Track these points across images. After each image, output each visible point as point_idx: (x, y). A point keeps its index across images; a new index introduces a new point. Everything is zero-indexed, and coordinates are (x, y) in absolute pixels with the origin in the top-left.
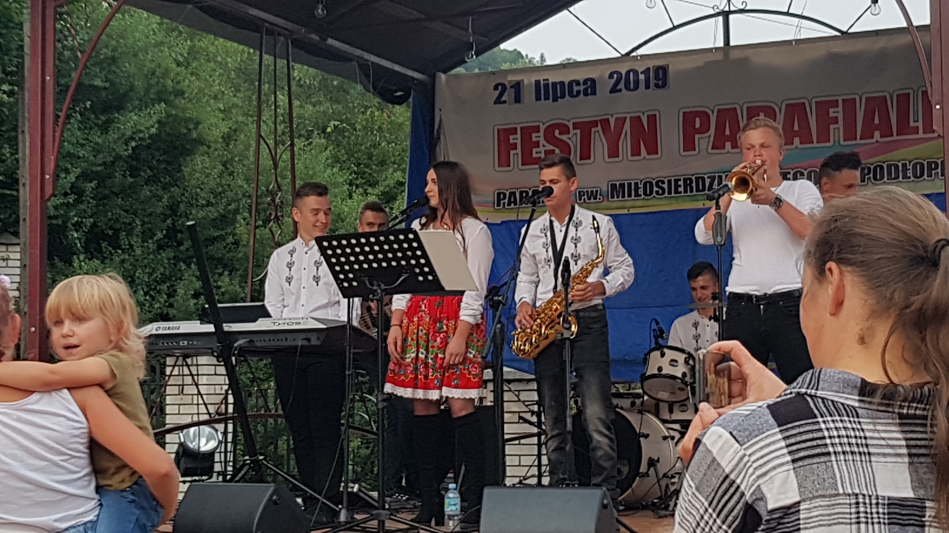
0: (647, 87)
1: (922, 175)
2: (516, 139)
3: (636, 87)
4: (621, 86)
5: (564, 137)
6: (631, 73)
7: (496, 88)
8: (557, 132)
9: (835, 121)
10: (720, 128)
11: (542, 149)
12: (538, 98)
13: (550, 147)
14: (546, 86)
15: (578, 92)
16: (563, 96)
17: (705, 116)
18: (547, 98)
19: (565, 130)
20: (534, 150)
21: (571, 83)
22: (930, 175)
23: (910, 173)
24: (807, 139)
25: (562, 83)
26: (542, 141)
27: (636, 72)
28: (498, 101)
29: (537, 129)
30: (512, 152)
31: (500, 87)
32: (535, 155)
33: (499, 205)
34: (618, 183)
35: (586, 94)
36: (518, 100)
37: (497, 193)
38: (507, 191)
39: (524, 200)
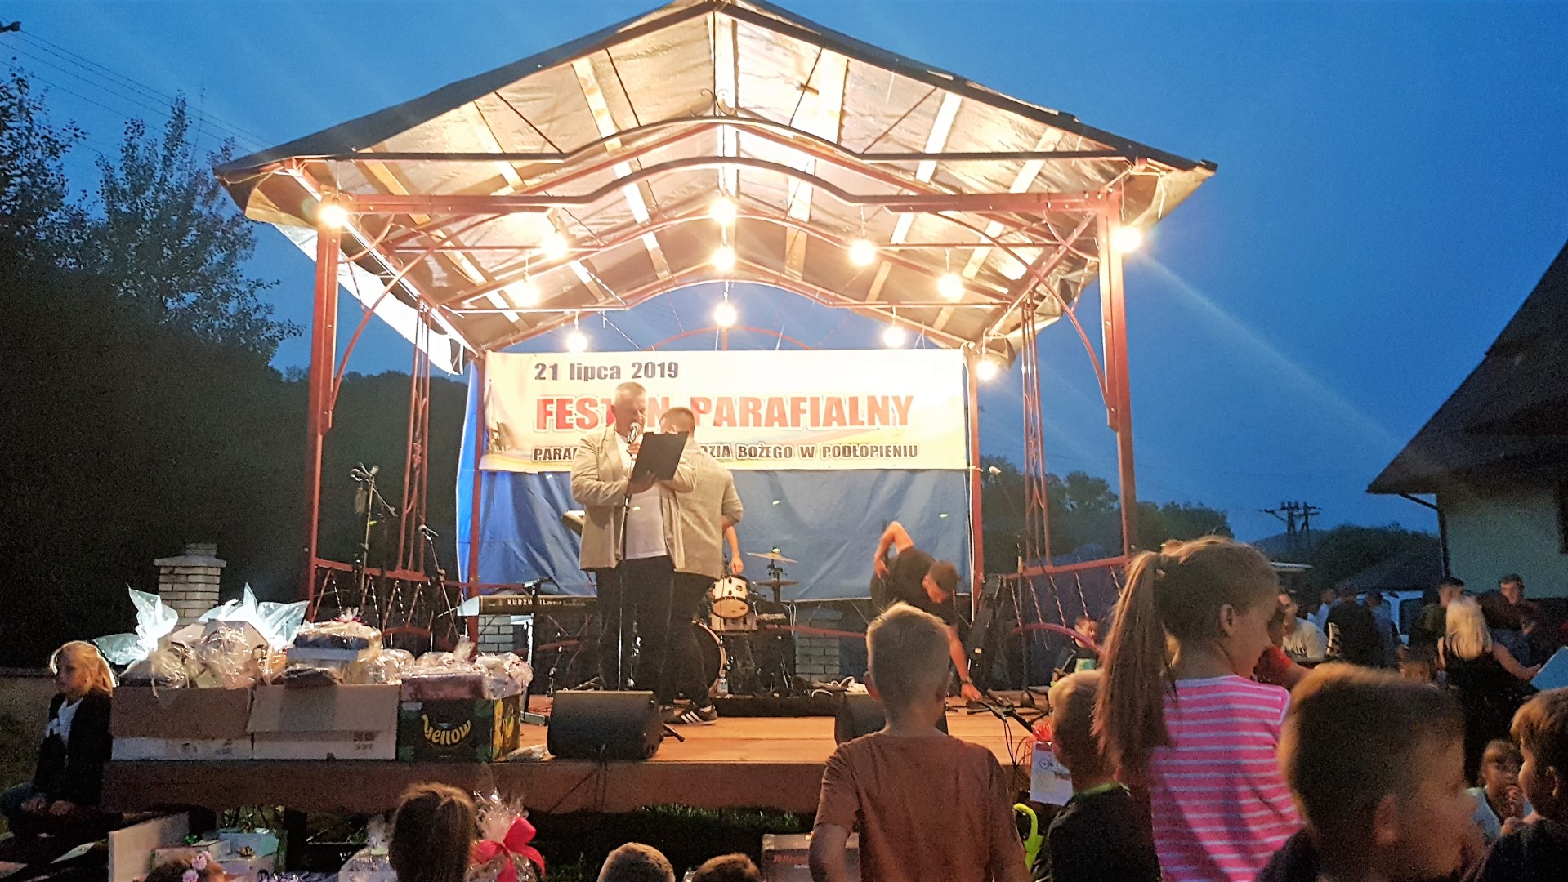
0: (663, 376)
1: (867, 454)
2: (553, 408)
3: (653, 375)
4: (642, 373)
5: (593, 409)
6: (650, 365)
7: (537, 367)
8: (587, 405)
9: (804, 412)
10: (719, 410)
11: (574, 417)
12: (572, 378)
13: (580, 416)
14: (579, 369)
15: (606, 376)
16: (593, 378)
17: (708, 401)
18: (579, 378)
19: (593, 403)
20: (568, 418)
21: (599, 369)
22: (872, 455)
23: (858, 453)
24: (783, 424)
25: (593, 368)
26: (574, 411)
27: (653, 365)
28: (539, 377)
29: (570, 401)
30: (548, 418)
31: (540, 367)
32: (568, 421)
33: (536, 459)
35: (612, 377)
36: (555, 377)
37: (534, 449)
38: (543, 448)
39: (557, 456)
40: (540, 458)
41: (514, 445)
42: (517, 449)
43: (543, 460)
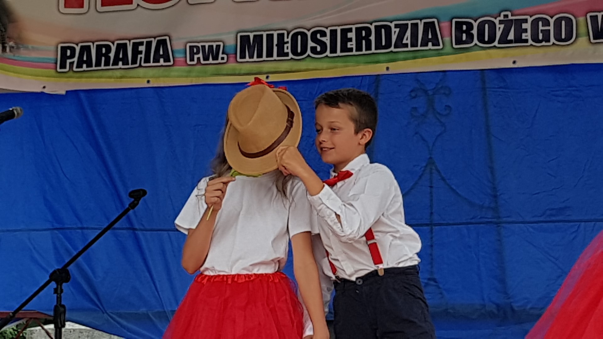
33: (63, 66)
34: (252, 35)
37: (62, 47)
38: (77, 45)
39: (103, 58)
40: (72, 64)
42: (27, 48)
43: (77, 67)
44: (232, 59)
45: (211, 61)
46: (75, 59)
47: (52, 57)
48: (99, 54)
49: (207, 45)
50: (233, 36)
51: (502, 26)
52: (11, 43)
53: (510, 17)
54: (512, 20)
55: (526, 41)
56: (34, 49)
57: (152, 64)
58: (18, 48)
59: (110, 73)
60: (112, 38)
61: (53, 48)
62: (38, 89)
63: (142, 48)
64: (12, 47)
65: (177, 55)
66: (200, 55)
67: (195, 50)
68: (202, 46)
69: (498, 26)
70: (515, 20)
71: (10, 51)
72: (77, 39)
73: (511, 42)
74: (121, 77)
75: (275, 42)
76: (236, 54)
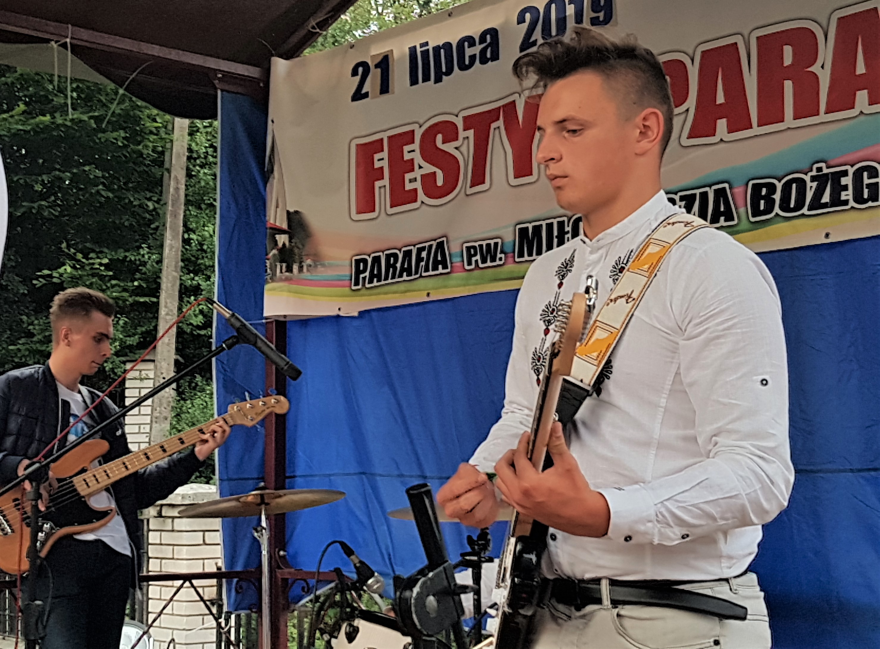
2: (383, 160)
4: (537, 33)
5: (449, 148)
6: (553, 7)
7: (355, 73)
8: (439, 139)
10: (706, 91)
11: (417, 174)
12: (414, 81)
13: (429, 168)
14: (425, 54)
15: (473, 58)
16: (450, 71)
17: (678, 70)
18: (426, 78)
19: (451, 133)
20: (407, 178)
21: (461, 44)
25: (448, 46)
26: (418, 159)
28: (357, 95)
29: (410, 137)
30: (378, 184)
31: (360, 70)
32: (408, 187)
33: (357, 283)
35: (483, 61)
36: (385, 89)
37: (356, 260)
38: (369, 256)
39: (391, 269)
40: (364, 278)
41: (318, 259)
42: (323, 265)
43: (369, 283)
44: (510, 260)
45: (489, 264)
46: (367, 274)
47: (348, 273)
48: (388, 265)
49: (484, 243)
50: (511, 229)
51: (815, 184)
52: (309, 262)
53: (825, 171)
54: (827, 175)
55: (846, 202)
56: (330, 266)
57: (431, 273)
58: (316, 266)
59: (395, 288)
60: (399, 245)
61: (348, 262)
62: (333, 312)
63: (424, 254)
64: (310, 266)
65: (454, 260)
66: (478, 257)
67: (472, 251)
68: (479, 245)
69: (809, 184)
70: (832, 173)
71: (308, 270)
72: (369, 250)
73: (825, 205)
74: (406, 292)
75: (555, 233)
76: (514, 252)
